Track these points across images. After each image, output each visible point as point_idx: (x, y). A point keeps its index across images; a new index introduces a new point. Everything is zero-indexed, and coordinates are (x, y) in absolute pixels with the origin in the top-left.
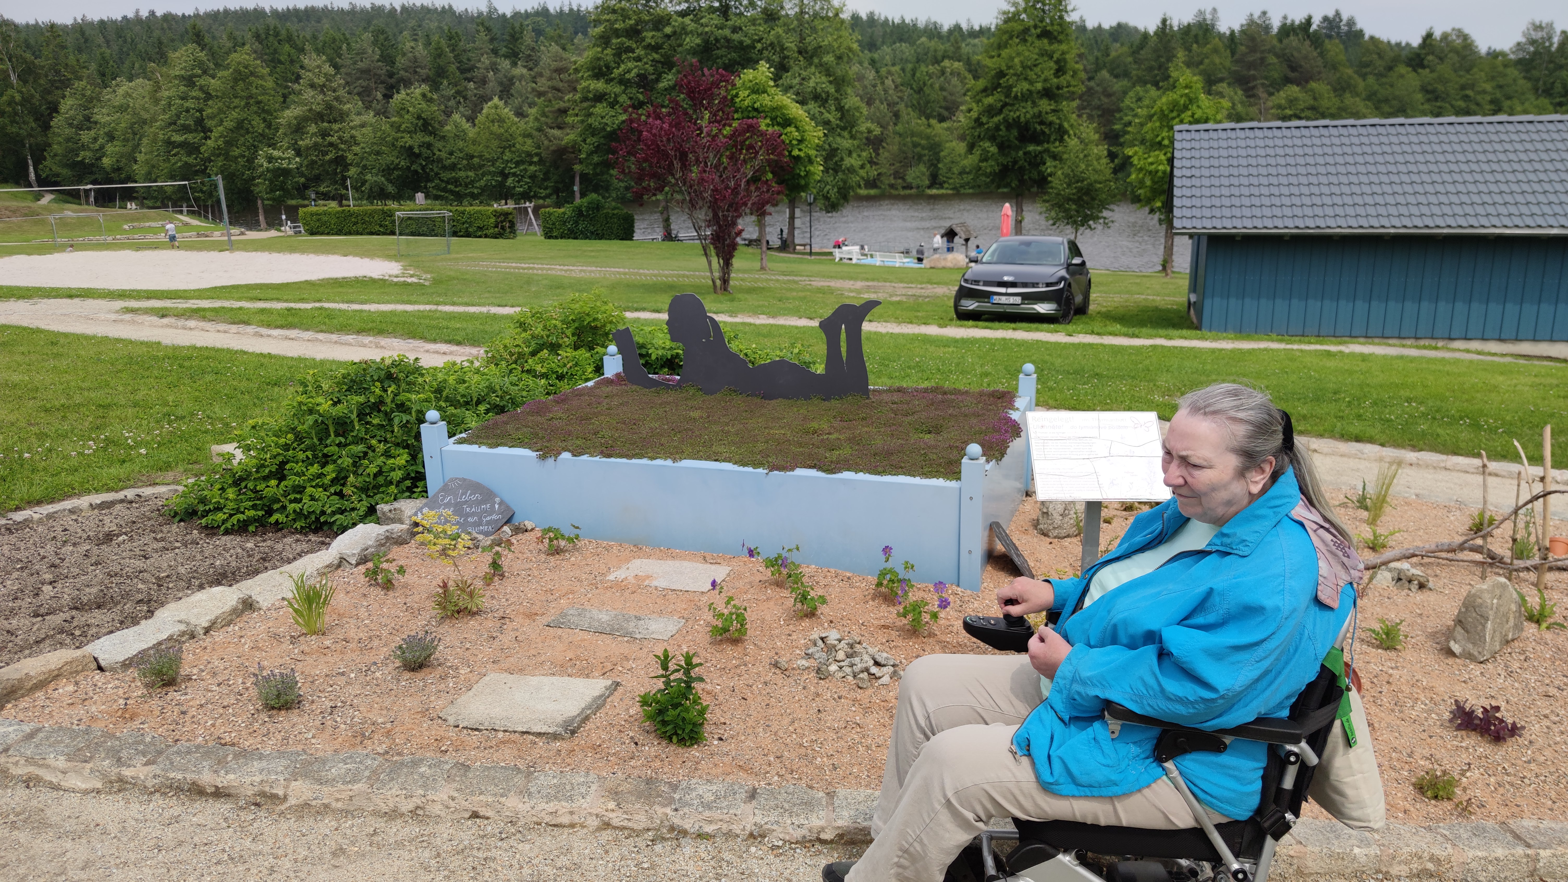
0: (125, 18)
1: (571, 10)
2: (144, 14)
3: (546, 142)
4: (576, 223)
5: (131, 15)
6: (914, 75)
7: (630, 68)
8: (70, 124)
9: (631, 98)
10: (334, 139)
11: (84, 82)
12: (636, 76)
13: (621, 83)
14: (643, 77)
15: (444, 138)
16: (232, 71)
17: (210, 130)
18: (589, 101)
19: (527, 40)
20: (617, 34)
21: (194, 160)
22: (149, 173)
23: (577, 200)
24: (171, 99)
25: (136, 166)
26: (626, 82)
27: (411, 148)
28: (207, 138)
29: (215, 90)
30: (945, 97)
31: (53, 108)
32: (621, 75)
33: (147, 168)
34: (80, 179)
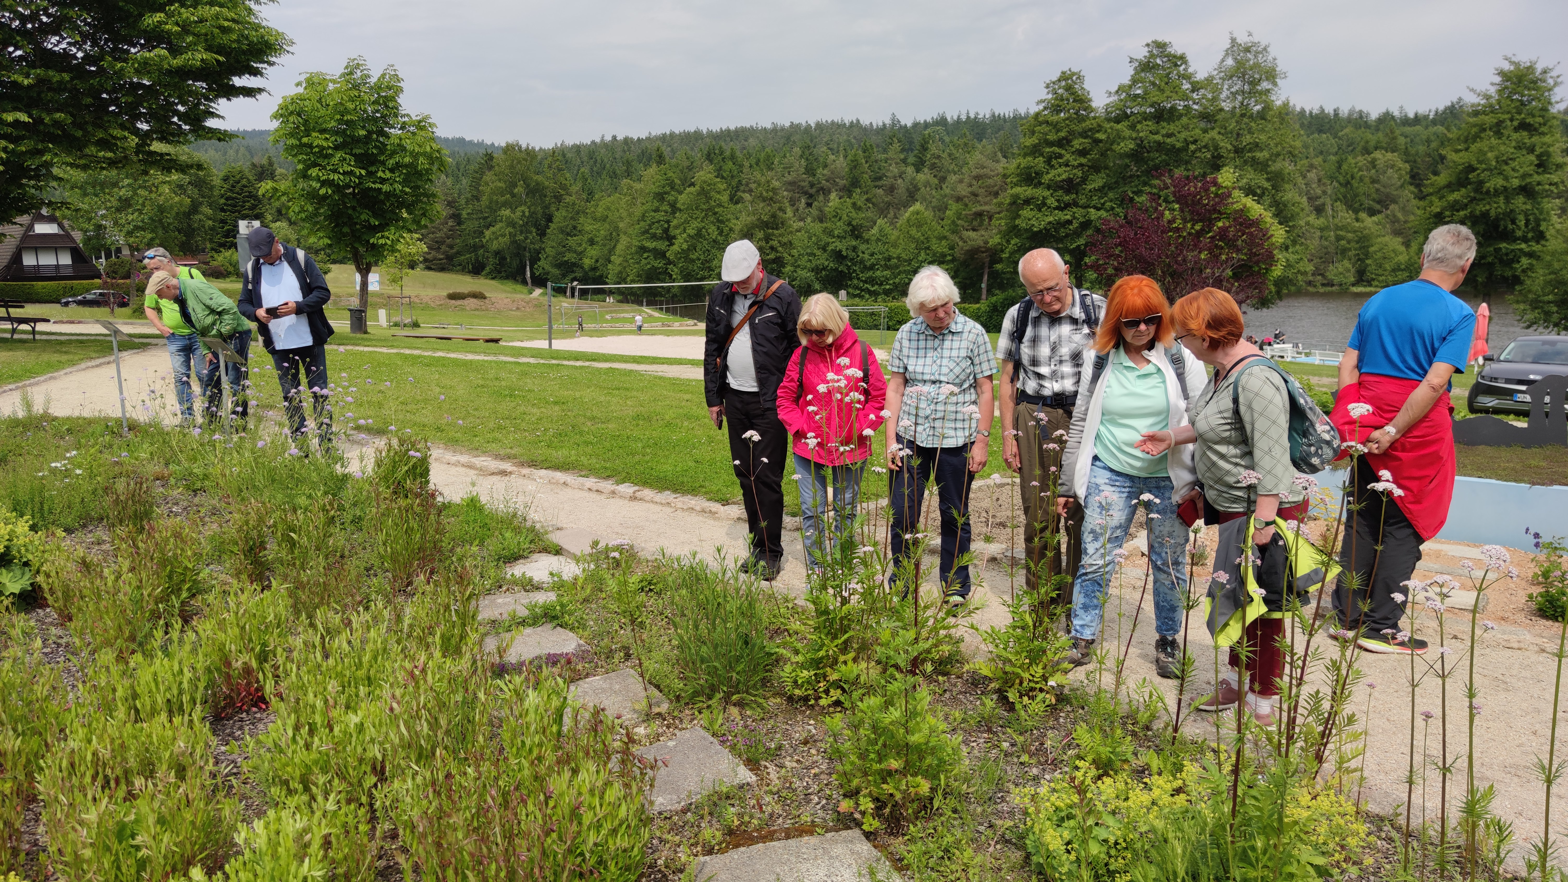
0: (593, 142)
2: (608, 138)
3: (960, 243)
4: (990, 318)
6: (1340, 167)
7: (1060, 174)
8: (562, 232)
9: (1058, 201)
10: (775, 243)
11: (574, 198)
12: (1063, 181)
13: (1049, 187)
14: (1069, 181)
15: (867, 241)
16: (697, 187)
17: (674, 237)
18: (1017, 204)
19: (933, 149)
20: (1051, 144)
21: (659, 264)
22: (620, 272)
23: (984, 296)
24: (646, 212)
25: (610, 266)
26: (1054, 186)
27: (840, 251)
28: (672, 244)
29: (683, 204)
30: (1377, 190)
31: (550, 219)
32: (1050, 180)
33: (619, 268)
34: (564, 276)
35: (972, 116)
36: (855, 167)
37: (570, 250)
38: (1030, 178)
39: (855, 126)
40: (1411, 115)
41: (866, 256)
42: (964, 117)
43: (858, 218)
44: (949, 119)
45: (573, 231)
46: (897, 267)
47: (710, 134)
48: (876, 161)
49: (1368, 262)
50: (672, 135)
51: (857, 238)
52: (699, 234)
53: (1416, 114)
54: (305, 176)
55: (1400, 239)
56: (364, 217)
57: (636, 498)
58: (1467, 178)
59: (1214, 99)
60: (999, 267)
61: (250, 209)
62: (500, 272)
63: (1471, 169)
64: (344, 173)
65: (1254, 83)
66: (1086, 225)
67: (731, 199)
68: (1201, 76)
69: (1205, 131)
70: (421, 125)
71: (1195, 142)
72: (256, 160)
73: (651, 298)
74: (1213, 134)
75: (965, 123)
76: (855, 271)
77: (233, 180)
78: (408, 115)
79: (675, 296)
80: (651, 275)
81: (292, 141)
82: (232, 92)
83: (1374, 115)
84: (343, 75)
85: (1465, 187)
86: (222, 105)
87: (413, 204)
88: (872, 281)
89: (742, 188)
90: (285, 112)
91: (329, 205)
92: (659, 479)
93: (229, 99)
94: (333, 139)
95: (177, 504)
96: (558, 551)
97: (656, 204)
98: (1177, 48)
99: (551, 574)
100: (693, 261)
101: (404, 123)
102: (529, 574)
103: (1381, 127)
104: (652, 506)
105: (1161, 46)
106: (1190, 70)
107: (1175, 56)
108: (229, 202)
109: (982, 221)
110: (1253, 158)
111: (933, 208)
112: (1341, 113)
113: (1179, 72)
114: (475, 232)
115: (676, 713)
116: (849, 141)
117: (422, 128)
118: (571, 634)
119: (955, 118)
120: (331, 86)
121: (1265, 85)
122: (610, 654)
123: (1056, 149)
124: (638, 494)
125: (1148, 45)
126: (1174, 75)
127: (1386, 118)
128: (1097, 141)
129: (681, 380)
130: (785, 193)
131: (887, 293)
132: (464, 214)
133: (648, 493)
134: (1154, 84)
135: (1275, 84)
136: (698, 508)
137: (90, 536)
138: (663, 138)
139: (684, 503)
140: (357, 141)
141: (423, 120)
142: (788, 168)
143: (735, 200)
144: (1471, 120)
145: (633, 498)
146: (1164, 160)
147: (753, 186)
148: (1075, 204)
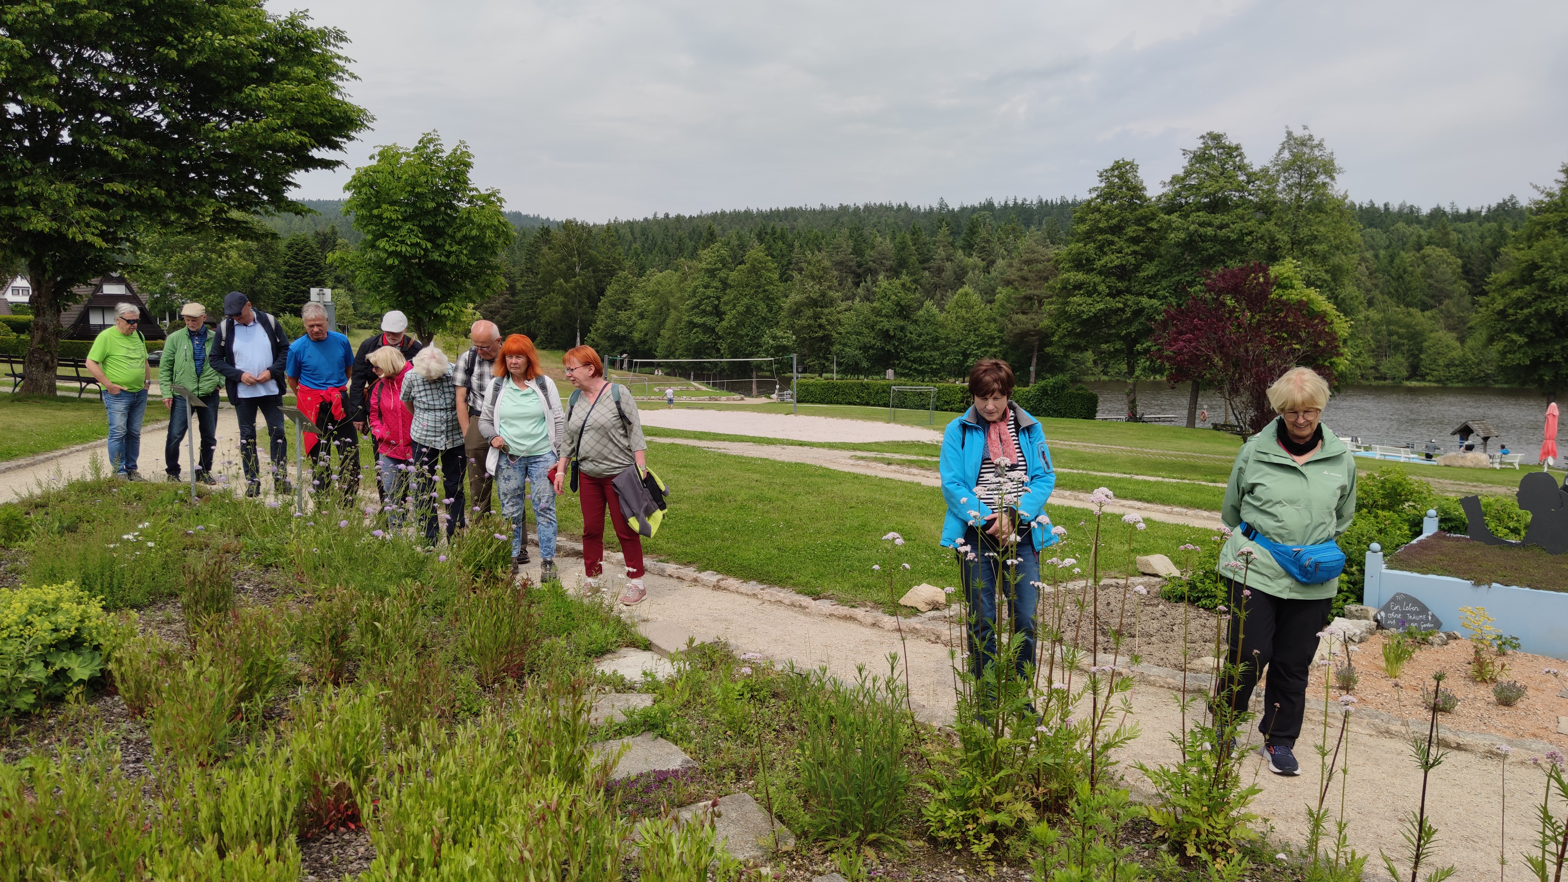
0: (646, 219)
1: (1015, 203)
2: (661, 216)
3: (1010, 326)
4: (1040, 401)
5: (650, 217)
6: (1392, 261)
7: (1112, 260)
8: (613, 305)
9: (1109, 287)
10: (823, 321)
11: (626, 272)
12: (1116, 267)
13: (1100, 273)
14: (1122, 267)
15: (916, 322)
16: (748, 265)
17: (724, 313)
18: (1069, 290)
19: (983, 233)
20: (1102, 231)
21: (706, 338)
22: (669, 346)
23: (1032, 379)
24: (696, 287)
25: (659, 340)
26: (1105, 272)
27: (888, 331)
28: (722, 320)
29: (734, 280)
30: (1430, 285)
31: (602, 292)
32: (1102, 266)
33: (668, 342)
34: (613, 348)
35: (1019, 202)
36: (903, 249)
37: (620, 323)
38: (1080, 263)
39: (903, 210)
40: (1463, 211)
41: (914, 337)
42: (1011, 203)
43: (908, 298)
44: (996, 205)
45: (624, 305)
46: (945, 347)
47: (760, 214)
48: (924, 244)
49: (1422, 356)
50: (723, 213)
51: (906, 318)
52: (748, 309)
53: (1469, 211)
54: (373, 246)
55: (1454, 335)
56: (429, 287)
57: (719, 587)
58: (1531, 276)
59: (1271, 191)
60: (1048, 349)
61: (311, 275)
62: (550, 343)
63: (1535, 266)
64: (412, 245)
65: (1311, 176)
66: (1138, 313)
67: (781, 278)
68: (1256, 168)
69: (1261, 223)
70: (490, 199)
71: (1250, 233)
72: (319, 229)
73: (700, 373)
74: (1270, 226)
75: (1013, 208)
76: (902, 350)
77: (297, 248)
78: (476, 190)
79: (723, 370)
80: (698, 351)
81: (364, 212)
82: (311, 163)
83: (1425, 210)
84: (416, 149)
85: (1530, 284)
86: (299, 176)
87: (478, 276)
88: (920, 361)
89: (791, 267)
90: (358, 184)
91: (394, 274)
92: (743, 568)
93: (307, 171)
94: (403, 209)
95: (249, 580)
96: (647, 646)
97: (706, 279)
98: (1231, 140)
99: (645, 674)
100: (742, 337)
101: (473, 196)
102: (620, 672)
103: (1434, 222)
104: (737, 597)
105: (1216, 138)
106: (1246, 161)
107: (1229, 148)
108: (293, 269)
109: (1032, 305)
110: (1312, 251)
111: (981, 291)
112: (1390, 207)
113: (1234, 163)
114: (528, 303)
115: (804, 852)
116: (896, 223)
117: (491, 203)
118: (674, 747)
119: (1003, 203)
120: (403, 160)
121: (1322, 178)
122: (720, 772)
123: (1110, 237)
124: (722, 583)
125: (1203, 137)
126: (1229, 166)
127: (1437, 214)
128: (1151, 230)
129: (746, 458)
130: (835, 273)
131: (935, 373)
132: (519, 285)
133: (732, 582)
134: (1207, 174)
135: (1333, 179)
136: (787, 601)
137: (159, 613)
138: (714, 216)
139: (771, 595)
140: (426, 213)
141: (493, 194)
142: (837, 248)
143: (785, 278)
144: (1534, 218)
145: (717, 587)
146: (1219, 251)
147: (804, 265)
148: (1128, 291)
